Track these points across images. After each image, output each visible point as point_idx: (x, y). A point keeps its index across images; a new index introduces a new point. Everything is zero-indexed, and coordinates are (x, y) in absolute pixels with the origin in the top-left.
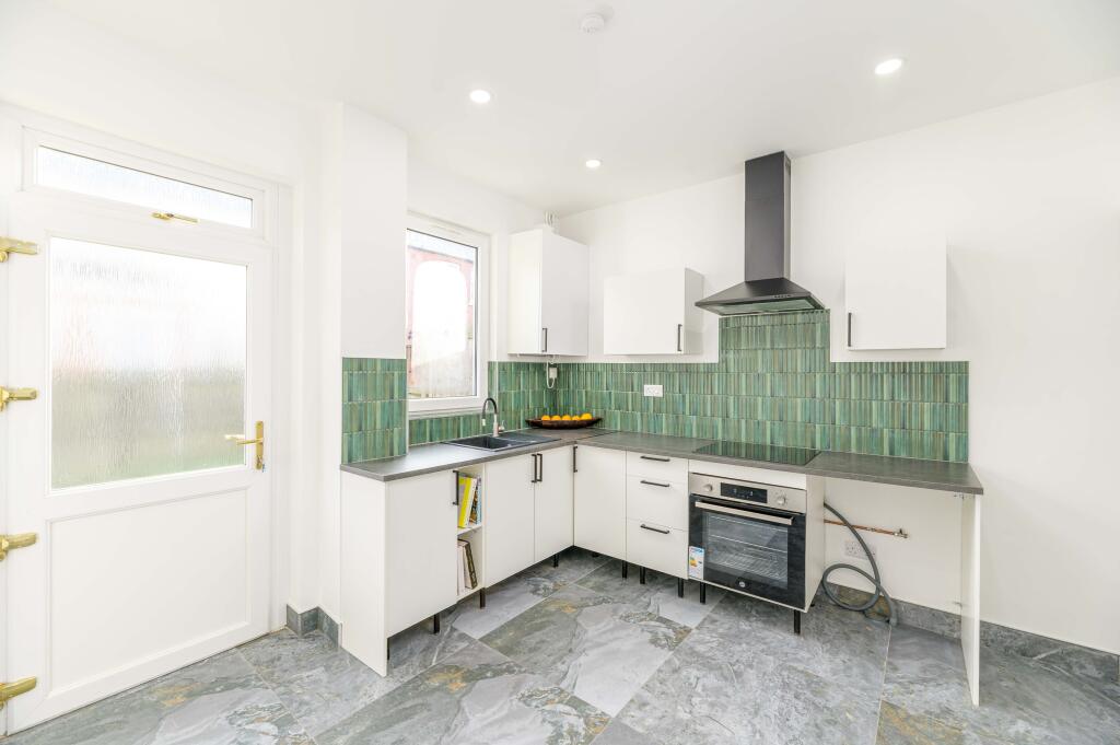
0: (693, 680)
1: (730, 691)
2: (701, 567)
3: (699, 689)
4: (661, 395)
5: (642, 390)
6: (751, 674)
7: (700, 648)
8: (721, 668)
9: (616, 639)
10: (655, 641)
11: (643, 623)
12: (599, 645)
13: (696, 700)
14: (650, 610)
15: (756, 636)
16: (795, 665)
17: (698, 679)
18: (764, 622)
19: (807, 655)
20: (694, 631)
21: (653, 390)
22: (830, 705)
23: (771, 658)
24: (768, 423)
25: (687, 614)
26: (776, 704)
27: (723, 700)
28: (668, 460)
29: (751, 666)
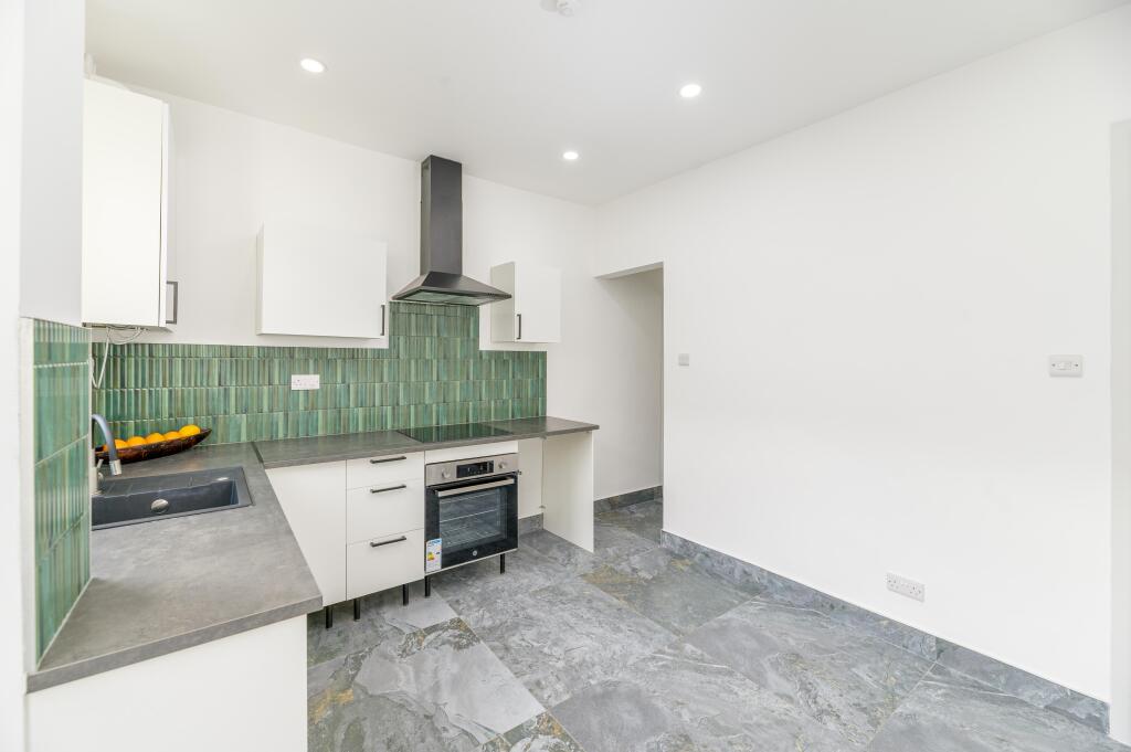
0: (524, 644)
1: (544, 629)
2: (438, 558)
3: (535, 644)
4: (317, 387)
5: (289, 382)
6: (530, 611)
7: (488, 623)
8: (518, 623)
9: (436, 671)
10: (459, 647)
11: (424, 644)
12: (436, 688)
13: (546, 650)
14: (407, 631)
15: (492, 591)
16: (533, 589)
17: (523, 640)
18: (478, 578)
19: (526, 580)
20: (462, 617)
21: (307, 382)
22: (576, 595)
23: (520, 596)
24: (434, 406)
25: (437, 611)
26: (566, 615)
27: (552, 637)
28: (404, 458)
29: (523, 609)
